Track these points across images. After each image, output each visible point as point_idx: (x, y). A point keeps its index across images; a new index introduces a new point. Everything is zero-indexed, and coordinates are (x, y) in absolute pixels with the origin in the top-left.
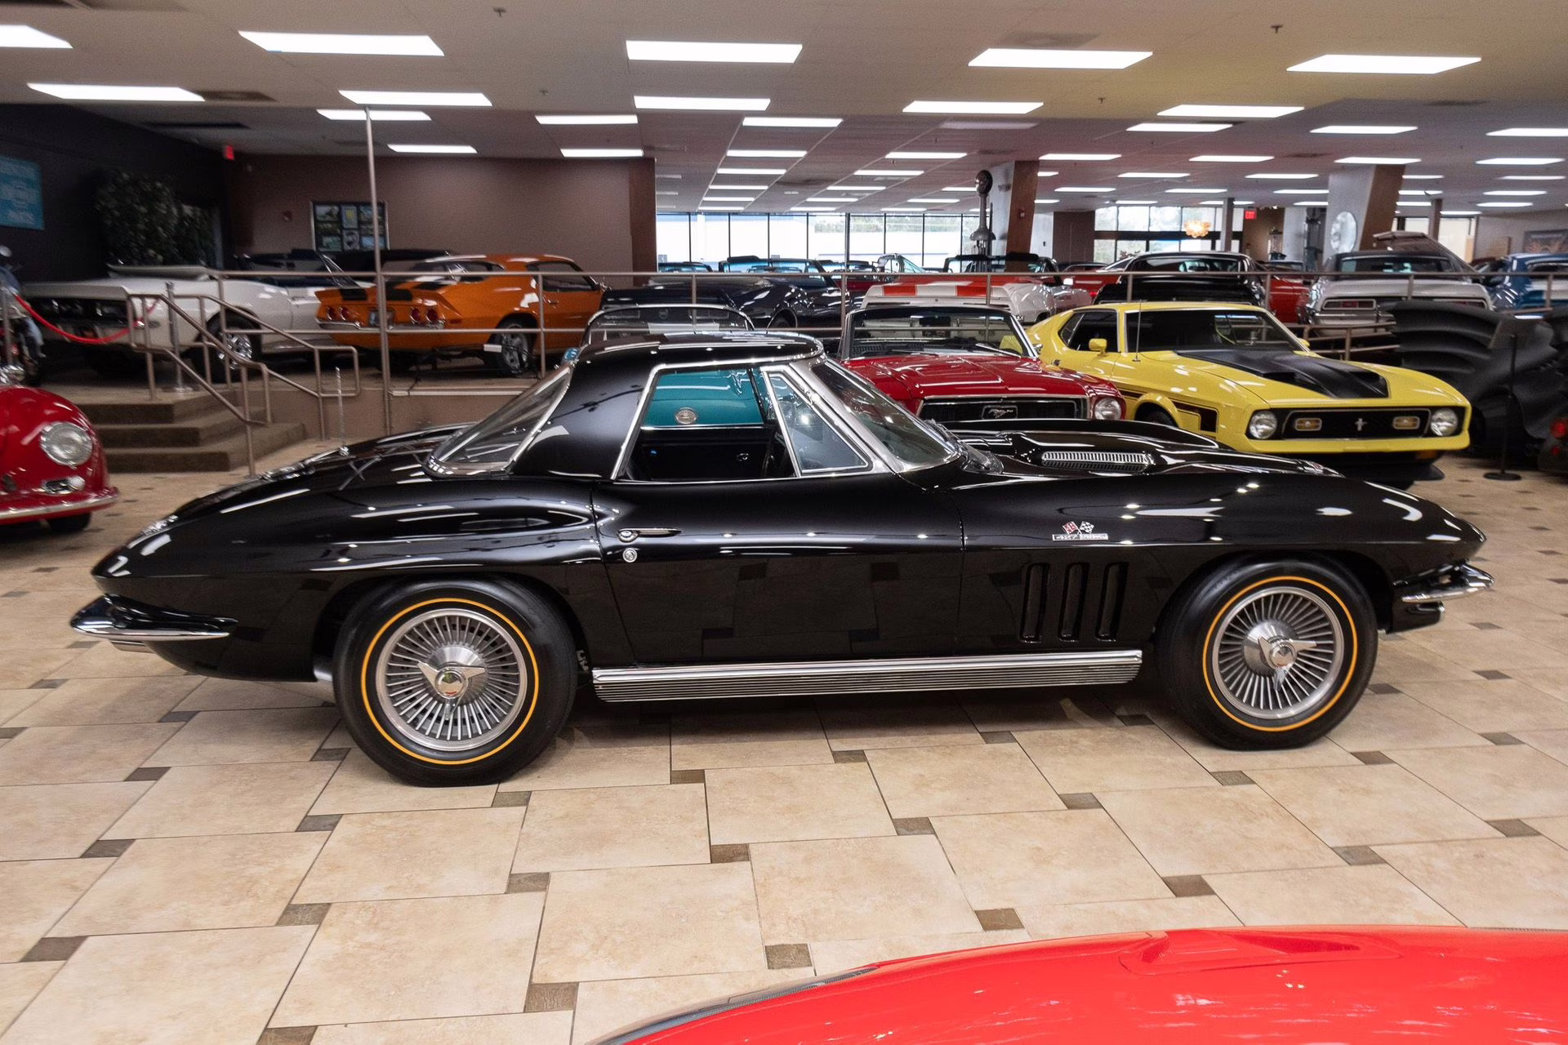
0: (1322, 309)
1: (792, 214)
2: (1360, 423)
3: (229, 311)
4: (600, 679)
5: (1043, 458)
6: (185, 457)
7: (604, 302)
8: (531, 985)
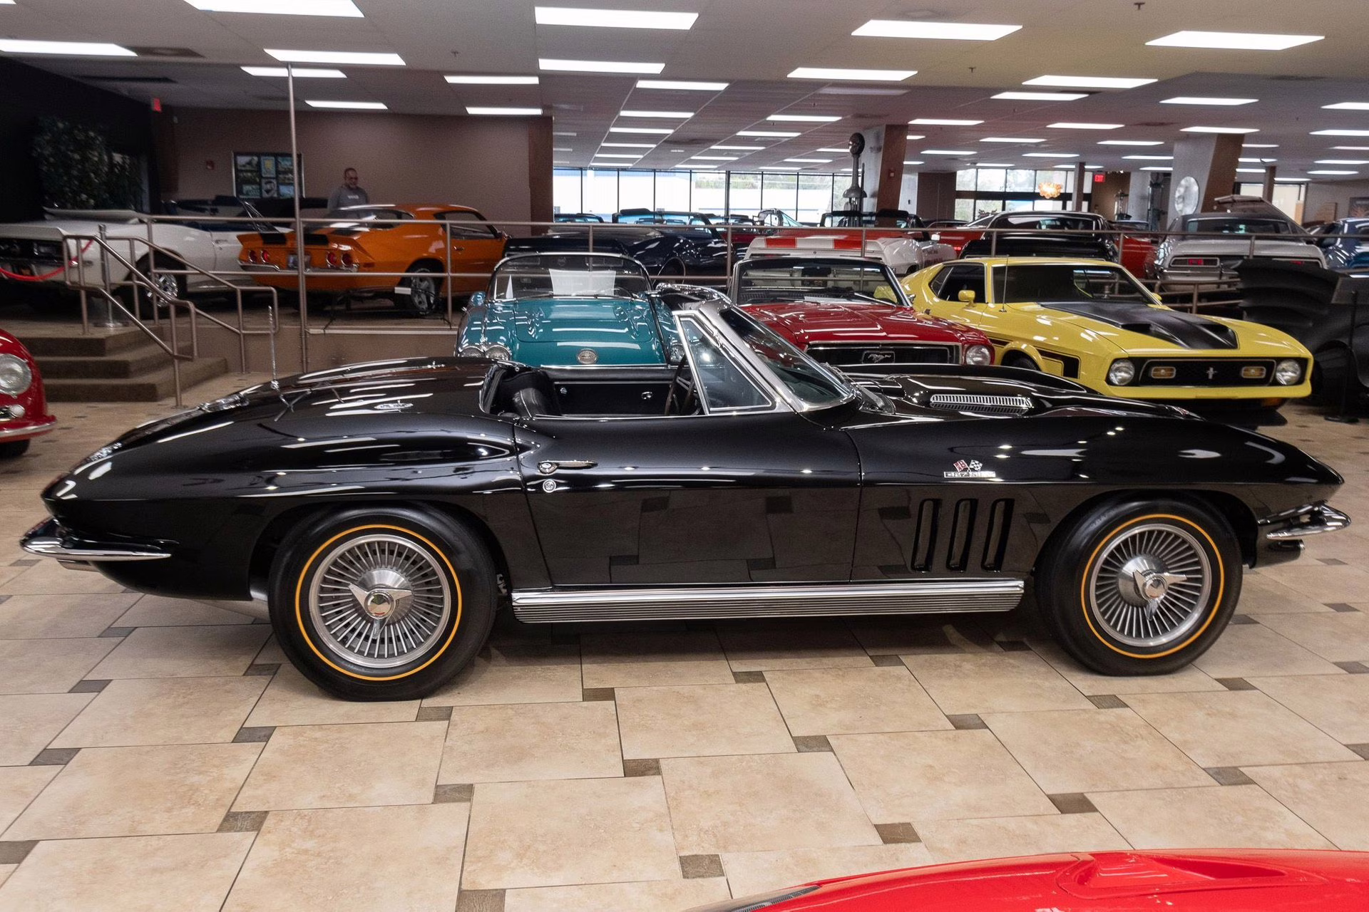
0: (1170, 266)
1: (675, 171)
2: (1211, 372)
3: (157, 253)
4: (518, 601)
5: (931, 400)
6: (116, 388)
7: (506, 250)
8: (461, 892)
